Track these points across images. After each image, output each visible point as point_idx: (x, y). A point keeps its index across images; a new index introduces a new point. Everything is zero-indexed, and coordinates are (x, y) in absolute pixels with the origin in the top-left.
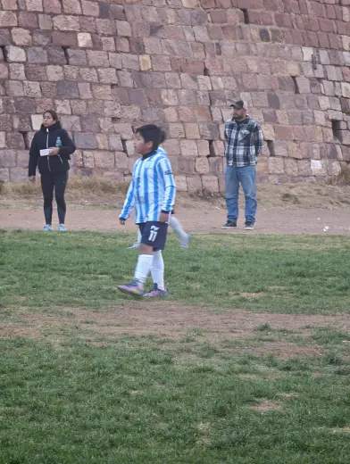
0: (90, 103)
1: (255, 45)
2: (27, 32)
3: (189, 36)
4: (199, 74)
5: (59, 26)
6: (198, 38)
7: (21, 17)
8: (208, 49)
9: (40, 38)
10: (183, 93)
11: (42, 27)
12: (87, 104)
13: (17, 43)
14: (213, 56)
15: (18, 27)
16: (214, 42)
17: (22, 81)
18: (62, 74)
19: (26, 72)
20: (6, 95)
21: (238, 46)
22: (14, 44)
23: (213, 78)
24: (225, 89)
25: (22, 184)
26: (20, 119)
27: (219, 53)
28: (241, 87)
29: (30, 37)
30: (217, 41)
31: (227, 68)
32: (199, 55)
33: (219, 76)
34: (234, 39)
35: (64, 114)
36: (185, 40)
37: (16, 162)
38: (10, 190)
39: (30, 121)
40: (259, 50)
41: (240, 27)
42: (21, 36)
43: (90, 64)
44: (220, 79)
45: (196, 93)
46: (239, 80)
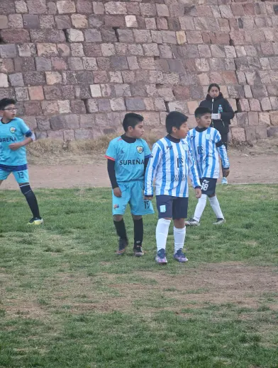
0: (138, 72)
1: (270, 18)
2: (83, 17)
3: (216, 14)
4: (226, 45)
5: (110, 11)
6: (224, 15)
7: (78, 5)
8: (232, 24)
9: (95, 22)
10: (213, 60)
11: (96, 13)
12: (135, 74)
13: (76, 26)
14: (236, 29)
15: (76, 13)
16: (237, 17)
17: (81, 58)
18: (113, 50)
19: (84, 49)
20: (70, 70)
21: (256, 20)
22: (74, 27)
23: (237, 48)
24: (247, 56)
25: (85, 142)
26: (81, 89)
27: (242, 27)
28: (261, 54)
29: (86, 21)
30: (239, 17)
31: (248, 39)
32: (225, 29)
33: (242, 45)
34: (253, 14)
35: (117, 83)
36: (213, 17)
37: (79, 124)
38: (75, 147)
39: (90, 90)
40: (274, 22)
41: (257, 4)
42: (79, 21)
43: (137, 41)
44: (243, 48)
45: (224, 61)
46: (259, 48)
